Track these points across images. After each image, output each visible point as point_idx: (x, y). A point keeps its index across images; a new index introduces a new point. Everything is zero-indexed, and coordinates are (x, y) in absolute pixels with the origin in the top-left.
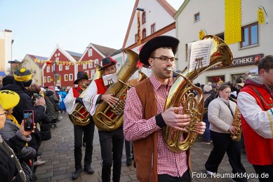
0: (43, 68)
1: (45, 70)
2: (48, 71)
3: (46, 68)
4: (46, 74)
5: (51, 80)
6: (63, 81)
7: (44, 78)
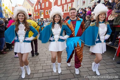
0: (34, 7)
1: (35, 8)
2: (36, 9)
3: (35, 7)
4: (35, 11)
5: (38, 14)
6: (44, 15)
7: (34, 13)
